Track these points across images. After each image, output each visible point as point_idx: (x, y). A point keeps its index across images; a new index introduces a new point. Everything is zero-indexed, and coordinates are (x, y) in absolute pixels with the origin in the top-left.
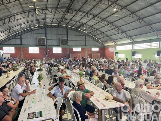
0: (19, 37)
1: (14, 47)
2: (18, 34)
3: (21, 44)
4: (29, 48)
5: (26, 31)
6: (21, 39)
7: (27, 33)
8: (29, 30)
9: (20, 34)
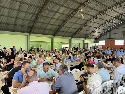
0: (109, 33)
1: (105, 41)
2: (108, 31)
3: (110, 38)
4: (116, 41)
5: (114, 27)
6: (110, 34)
7: (115, 29)
8: (117, 26)
9: (109, 31)
